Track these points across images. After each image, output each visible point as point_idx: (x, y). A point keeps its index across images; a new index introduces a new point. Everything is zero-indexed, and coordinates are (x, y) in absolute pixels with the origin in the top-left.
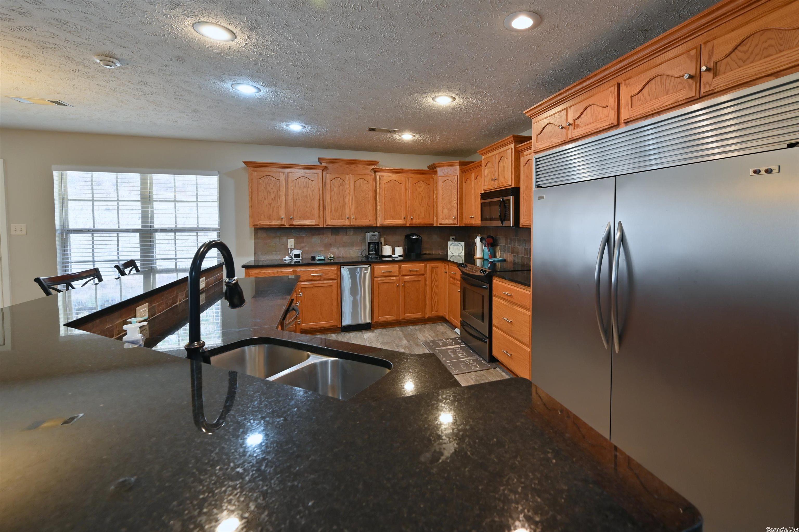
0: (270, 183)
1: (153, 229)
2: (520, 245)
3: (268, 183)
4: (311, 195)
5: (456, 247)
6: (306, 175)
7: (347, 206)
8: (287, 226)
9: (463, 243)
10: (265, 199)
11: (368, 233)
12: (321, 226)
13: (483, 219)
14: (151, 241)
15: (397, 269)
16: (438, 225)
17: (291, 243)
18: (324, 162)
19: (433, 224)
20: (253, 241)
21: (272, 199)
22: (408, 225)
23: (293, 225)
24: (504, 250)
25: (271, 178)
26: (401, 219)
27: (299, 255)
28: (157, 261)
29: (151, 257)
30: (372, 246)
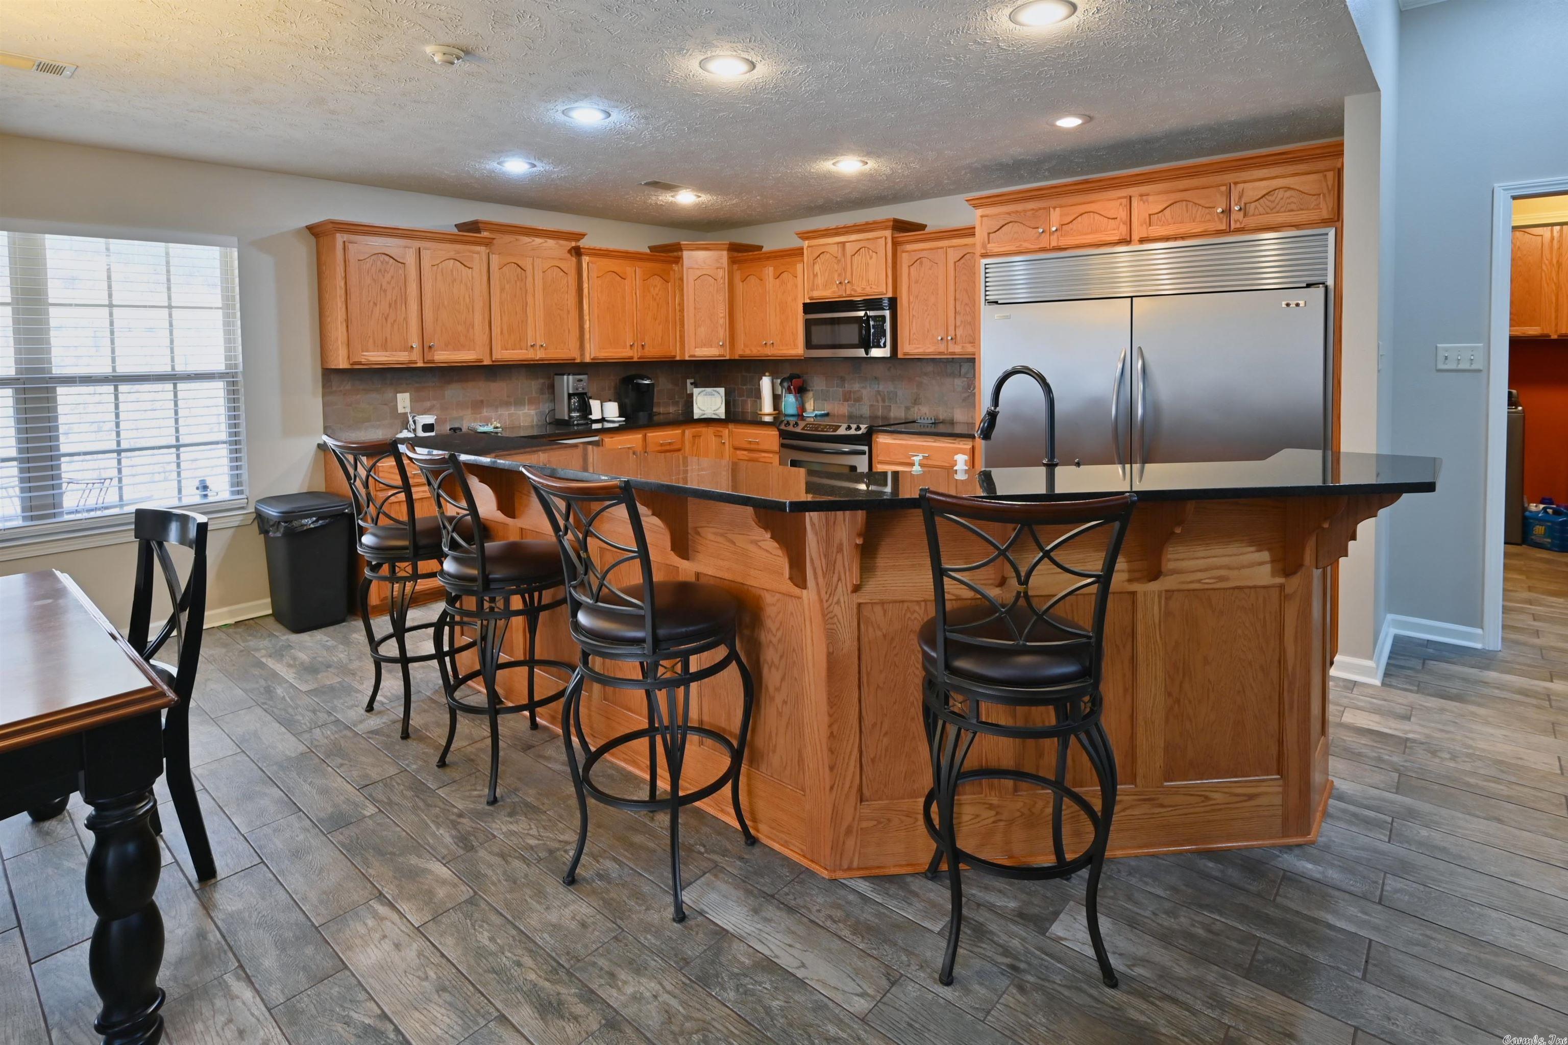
0: (385, 270)
1: (50, 378)
2: (865, 388)
3: (380, 271)
4: (467, 300)
5: (708, 398)
6: (458, 257)
7: (530, 320)
8: (421, 364)
9: (722, 390)
10: (375, 304)
11: (569, 374)
12: (485, 363)
13: (809, 345)
14: (48, 410)
15: (640, 443)
16: (687, 358)
17: (404, 401)
18: (486, 230)
19: (675, 356)
20: (320, 399)
21: (390, 305)
22: (635, 359)
23: (433, 362)
24: (823, 397)
25: (387, 258)
26: (625, 347)
27: (432, 425)
28: (63, 459)
29: (51, 449)
30: (574, 400)
